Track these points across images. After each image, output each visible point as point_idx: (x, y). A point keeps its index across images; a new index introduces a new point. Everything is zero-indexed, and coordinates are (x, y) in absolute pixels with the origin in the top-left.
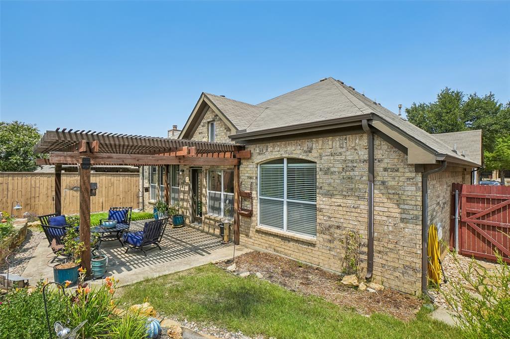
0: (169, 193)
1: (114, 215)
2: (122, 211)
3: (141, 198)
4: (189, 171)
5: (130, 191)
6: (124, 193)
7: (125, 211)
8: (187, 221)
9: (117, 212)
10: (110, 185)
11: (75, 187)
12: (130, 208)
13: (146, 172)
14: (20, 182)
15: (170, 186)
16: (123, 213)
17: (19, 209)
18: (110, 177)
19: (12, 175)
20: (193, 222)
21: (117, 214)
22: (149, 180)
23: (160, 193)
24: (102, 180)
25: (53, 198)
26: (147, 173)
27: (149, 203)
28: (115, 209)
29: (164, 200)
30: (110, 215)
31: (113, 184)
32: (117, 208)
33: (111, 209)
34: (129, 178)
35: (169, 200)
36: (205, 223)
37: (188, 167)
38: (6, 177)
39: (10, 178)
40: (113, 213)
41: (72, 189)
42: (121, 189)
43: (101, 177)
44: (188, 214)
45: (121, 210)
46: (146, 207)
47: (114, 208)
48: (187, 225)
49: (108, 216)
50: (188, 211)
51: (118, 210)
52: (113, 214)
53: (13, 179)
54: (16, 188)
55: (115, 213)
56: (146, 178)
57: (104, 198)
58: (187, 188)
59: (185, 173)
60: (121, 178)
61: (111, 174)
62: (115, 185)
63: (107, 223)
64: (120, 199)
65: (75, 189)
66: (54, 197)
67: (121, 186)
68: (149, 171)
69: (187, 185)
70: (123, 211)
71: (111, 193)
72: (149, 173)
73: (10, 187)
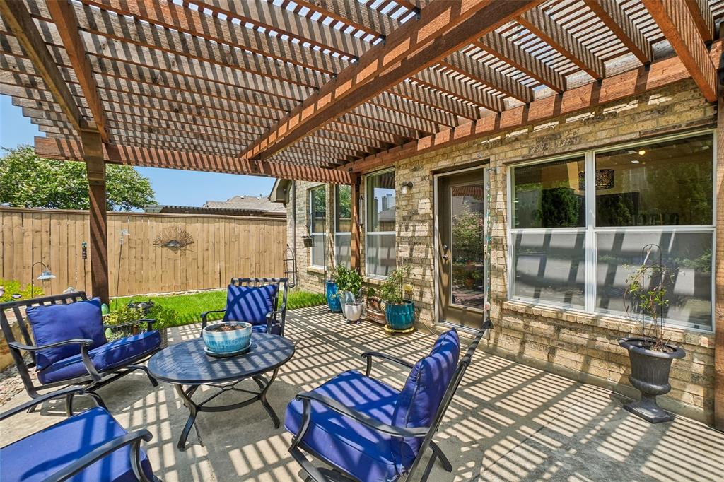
0: (361, 248)
1: (242, 301)
2: (262, 290)
3: (290, 263)
4: (432, 183)
5: (267, 254)
6: (257, 254)
7: (271, 290)
8: (425, 317)
9: (249, 291)
10: (233, 240)
11: (170, 242)
12: (282, 280)
13: (300, 210)
14: (72, 228)
15: (363, 231)
16: (265, 295)
17: (48, 280)
18: (232, 225)
19: (57, 216)
20: (442, 320)
21: (248, 296)
22: (308, 226)
23: (335, 249)
24: (219, 229)
25: (85, 249)
26: (304, 212)
27: (310, 273)
28: (244, 284)
29: (349, 265)
30: (232, 298)
31: (238, 238)
32: (249, 281)
33: (233, 281)
34: (266, 226)
35: (362, 265)
36: (501, 328)
37: (427, 173)
38: (46, 218)
39: (54, 221)
40: (237, 293)
41: (166, 246)
42: (252, 247)
43: (217, 224)
44: (427, 298)
45: (259, 285)
46: (301, 282)
47: (241, 281)
48: (425, 328)
49: (225, 303)
50: (426, 290)
51: (252, 285)
52: (239, 297)
53: (59, 223)
54: (65, 241)
55: (243, 294)
56: (300, 222)
57: (223, 263)
58: (422, 230)
59: (414, 190)
60: (252, 227)
61: (235, 219)
62: (242, 240)
63: (218, 336)
64: (251, 265)
65: (172, 245)
66: (88, 246)
67: (252, 241)
68: (308, 207)
69: (422, 222)
70: (266, 288)
71: (235, 253)
72: (308, 212)
73: (54, 238)
